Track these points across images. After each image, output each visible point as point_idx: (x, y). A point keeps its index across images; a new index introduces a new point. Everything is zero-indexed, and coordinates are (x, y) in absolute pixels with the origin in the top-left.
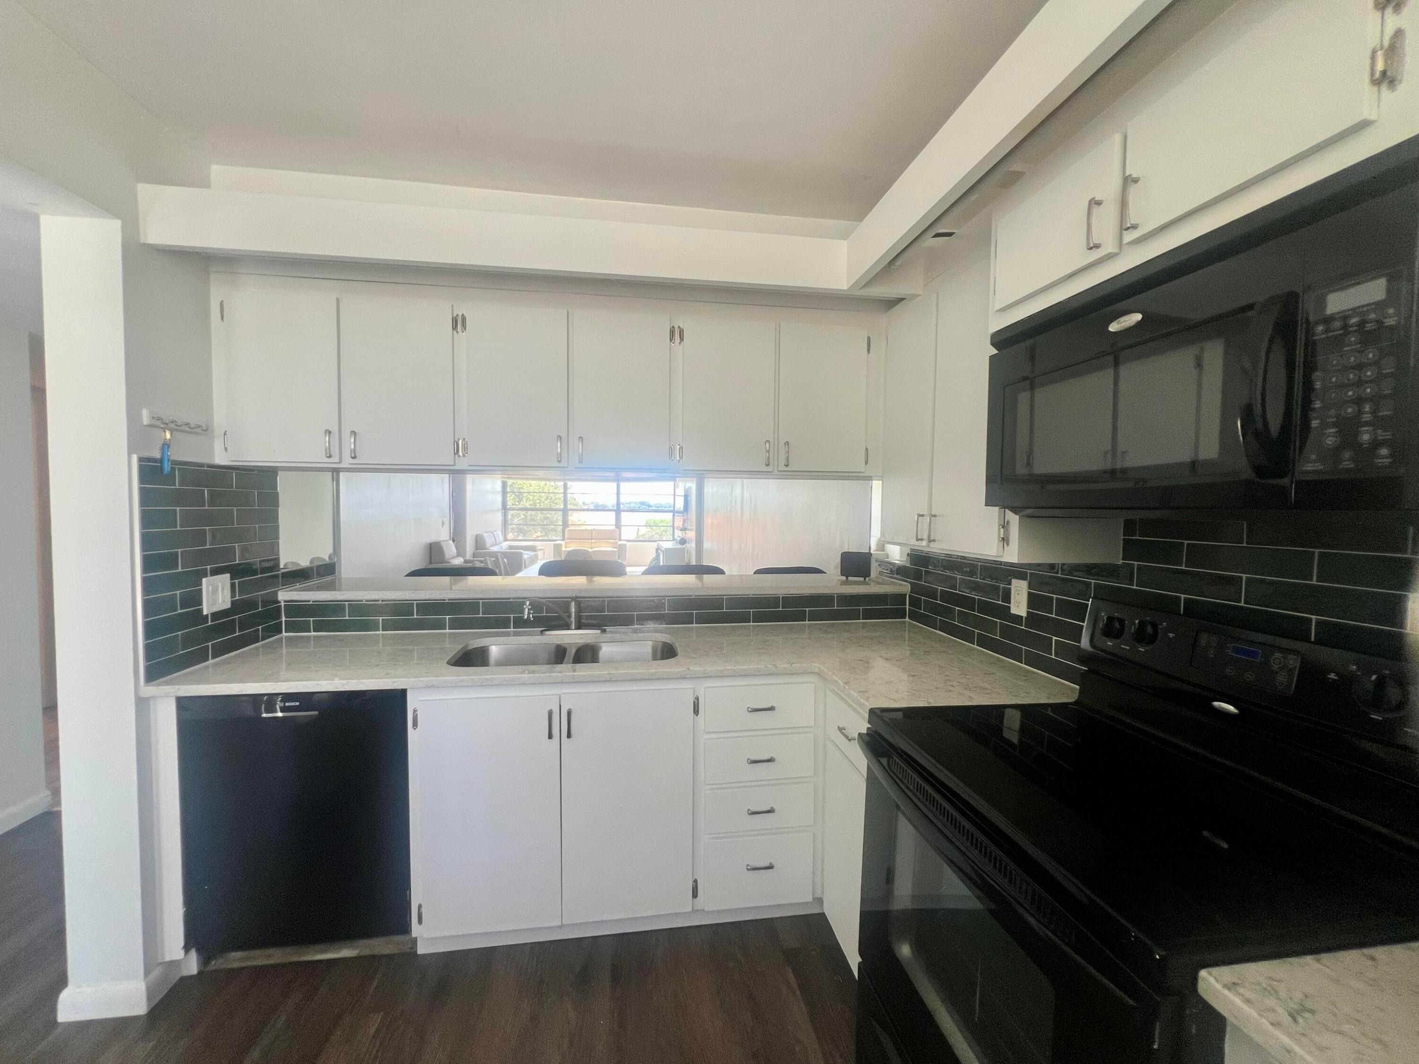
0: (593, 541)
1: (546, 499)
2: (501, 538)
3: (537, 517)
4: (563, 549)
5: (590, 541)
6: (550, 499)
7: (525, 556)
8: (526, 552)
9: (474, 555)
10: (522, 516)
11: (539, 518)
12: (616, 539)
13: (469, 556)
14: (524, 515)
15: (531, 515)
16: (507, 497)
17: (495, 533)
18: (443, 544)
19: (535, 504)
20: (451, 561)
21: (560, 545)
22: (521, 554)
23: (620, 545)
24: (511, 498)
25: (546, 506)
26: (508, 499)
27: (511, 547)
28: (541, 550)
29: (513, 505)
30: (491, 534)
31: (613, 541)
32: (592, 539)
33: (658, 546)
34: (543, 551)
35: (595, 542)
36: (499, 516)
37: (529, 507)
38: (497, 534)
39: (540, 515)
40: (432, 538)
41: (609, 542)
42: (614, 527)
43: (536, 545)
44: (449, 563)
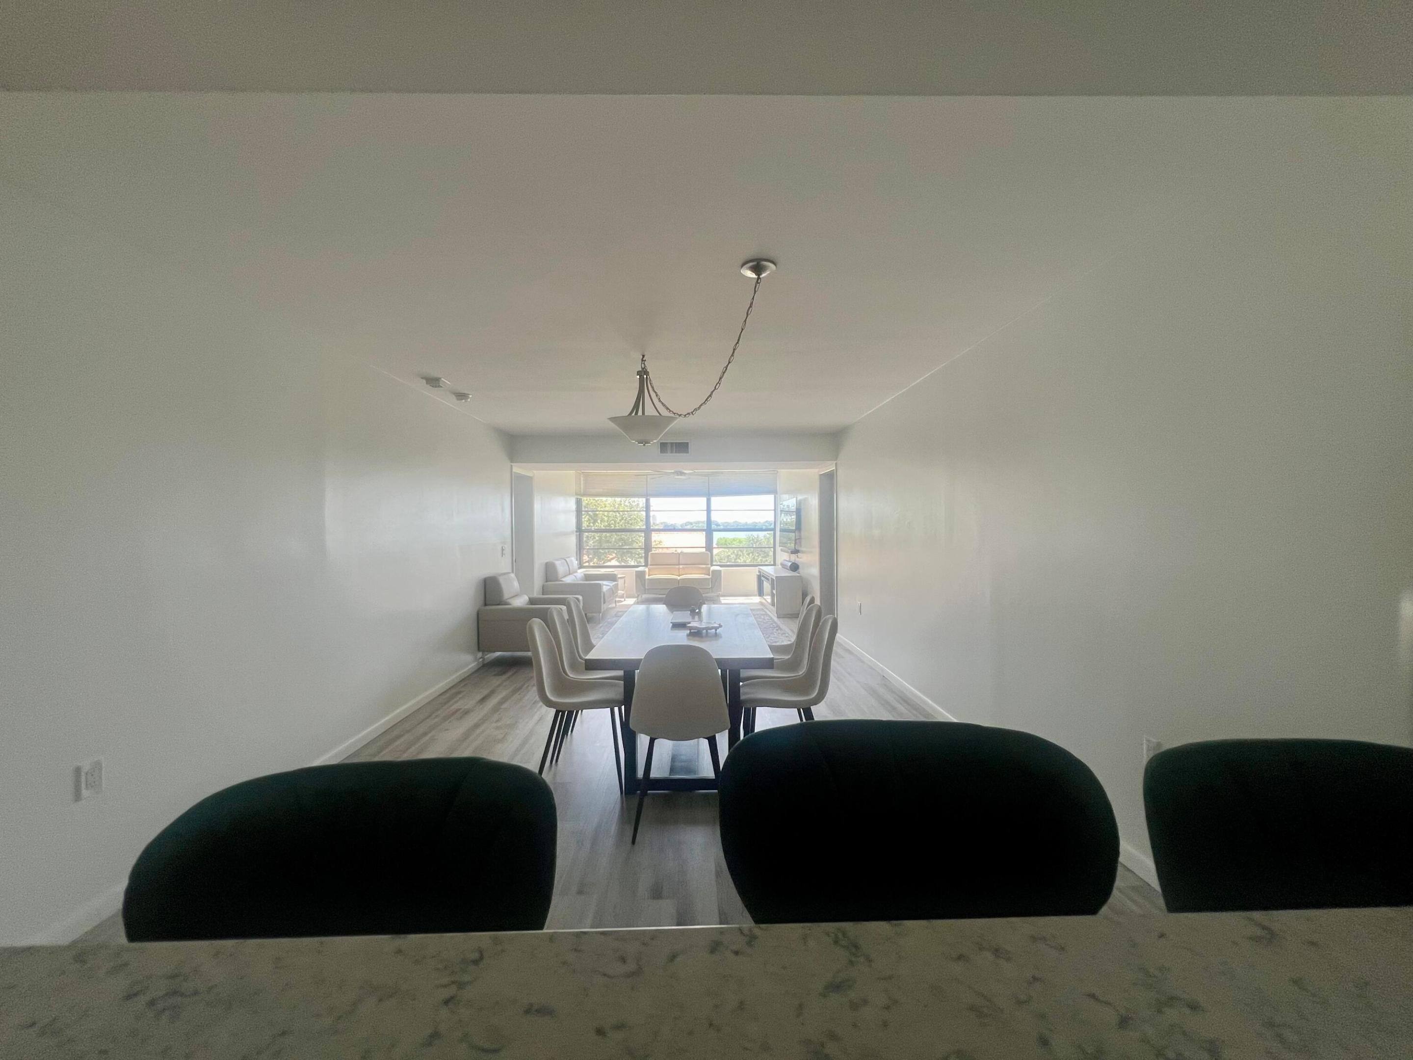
0: (681, 566)
1: (620, 520)
2: (576, 563)
3: (612, 538)
4: (647, 577)
5: (677, 567)
6: (625, 520)
7: (605, 589)
8: (605, 583)
9: (544, 591)
10: (597, 538)
11: (614, 540)
12: (708, 564)
13: (536, 594)
14: (598, 536)
15: (606, 537)
16: (582, 518)
17: (568, 560)
18: (502, 580)
19: (609, 525)
20: (510, 601)
21: (643, 573)
22: (600, 586)
23: (713, 571)
24: (586, 519)
25: (620, 527)
26: (583, 520)
27: (587, 577)
28: (621, 578)
29: (588, 526)
30: (564, 561)
31: (704, 566)
32: (679, 565)
33: (759, 572)
34: (623, 580)
35: (683, 568)
36: (573, 540)
37: (604, 528)
38: (571, 561)
39: (615, 536)
40: (487, 572)
41: (699, 568)
42: (704, 550)
43: (615, 573)
44: (508, 604)
